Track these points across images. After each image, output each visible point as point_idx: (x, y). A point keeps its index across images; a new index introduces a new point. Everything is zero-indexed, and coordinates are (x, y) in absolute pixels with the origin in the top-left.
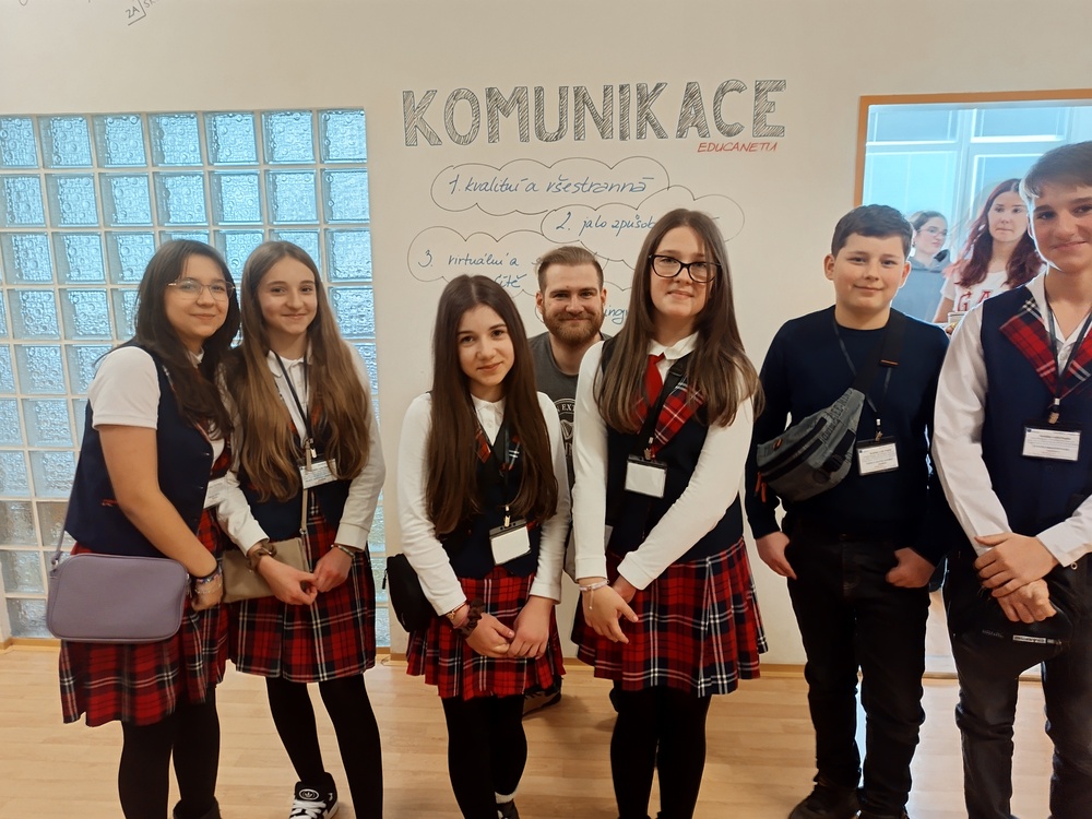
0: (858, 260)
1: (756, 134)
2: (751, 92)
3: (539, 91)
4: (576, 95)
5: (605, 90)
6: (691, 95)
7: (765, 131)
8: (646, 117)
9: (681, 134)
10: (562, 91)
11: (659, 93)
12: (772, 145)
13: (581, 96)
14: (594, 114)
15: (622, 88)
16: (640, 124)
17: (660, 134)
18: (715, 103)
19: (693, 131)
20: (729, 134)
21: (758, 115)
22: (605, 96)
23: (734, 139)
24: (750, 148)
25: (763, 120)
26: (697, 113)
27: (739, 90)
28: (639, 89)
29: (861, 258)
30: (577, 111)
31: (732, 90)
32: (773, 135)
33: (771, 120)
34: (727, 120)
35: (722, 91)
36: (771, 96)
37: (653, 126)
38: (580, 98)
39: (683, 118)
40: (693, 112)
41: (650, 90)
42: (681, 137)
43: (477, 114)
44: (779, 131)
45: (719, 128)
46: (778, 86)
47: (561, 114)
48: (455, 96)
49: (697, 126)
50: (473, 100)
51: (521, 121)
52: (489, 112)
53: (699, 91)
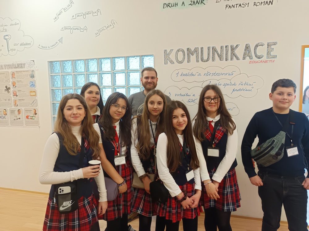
0: (280, 94)
1: (268, 57)
2: (266, 46)
3: (202, 48)
4: (213, 49)
5: (221, 47)
6: (247, 47)
7: (271, 56)
8: (233, 54)
9: (244, 58)
10: (209, 48)
11: (237, 48)
12: (273, 61)
13: (214, 49)
14: (218, 54)
15: (226, 46)
16: (231, 56)
17: (238, 59)
18: (254, 50)
19: (248, 58)
20: (259, 58)
21: (268, 52)
22: (221, 49)
23: (260, 60)
24: (266, 62)
25: (270, 54)
26: (249, 52)
27: (262, 45)
28: (231, 46)
29: (281, 94)
30: (213, 53)
31: (260, 46)
32: (273, 58)
33: (272, 53)
34: (258, 54)
35: (257, 46)
36: (272, 47)
37: (235, 57)
38: (214, 50)
39: (245, 54)
40: (248, 52)
41: (235, 47)
43: (184, 55)
44: (275, 57)
45: (256, 56)
46: (275, 44)
47: (208, 54)
48: (178, 51)
49: (249, 56)
50: (183, 51)
51: (196, 57)
52: (188, 55)
53: (249, 46)
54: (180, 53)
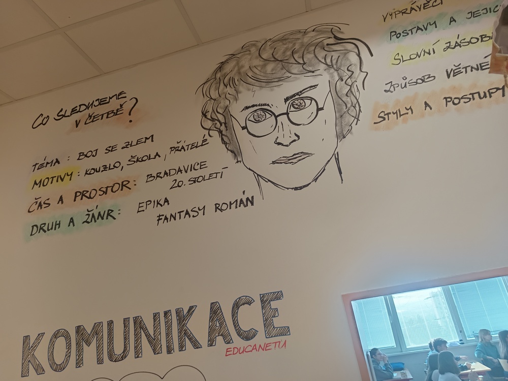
1: (268, 335)
2: (257, 304)
3: (110, 323)
4: (135, 323)
5: (154, 316)
6: (215, 311)
7: (274, 332)
8: (185, 333)
9: (211, 343)
10: (126, 321)
11: (192, 314)
12: (282, 344)
13: (139, 323)
14: (148, 336)
15: (166, 313)
16: (180, 338)
17: (196, 345)
18: (233, 316)
19: (220, 339)
20: (247, 338)
21: (266, 320)
22: (155, 320)
23: (252, 342)
24: (266, 348)
25: (272, 324)
26: (221, 324)
27: (249, 303)
28: (178, 312)
30: (136, 335)
31: (244, 304)
32: (282, 334)
33: (278, 322)
34: (245, 327)
35: (236, 306)
36: (274, 304)
37: (190, 339)
38: (138, 325)
39: (211, 330)
40: (218, 325)
41: (185, 311)
42: (211, 345)
43: (69, 346)
44: (285, 331)
45: (239, 335)
46: (278, 296)
47: (125, 339)
48: (56, 336)
49: (222, 335)
50: (67, 337)
51: (98, 347)
52: (77, 344)
53: (219, 308)
54: (61, 342)
